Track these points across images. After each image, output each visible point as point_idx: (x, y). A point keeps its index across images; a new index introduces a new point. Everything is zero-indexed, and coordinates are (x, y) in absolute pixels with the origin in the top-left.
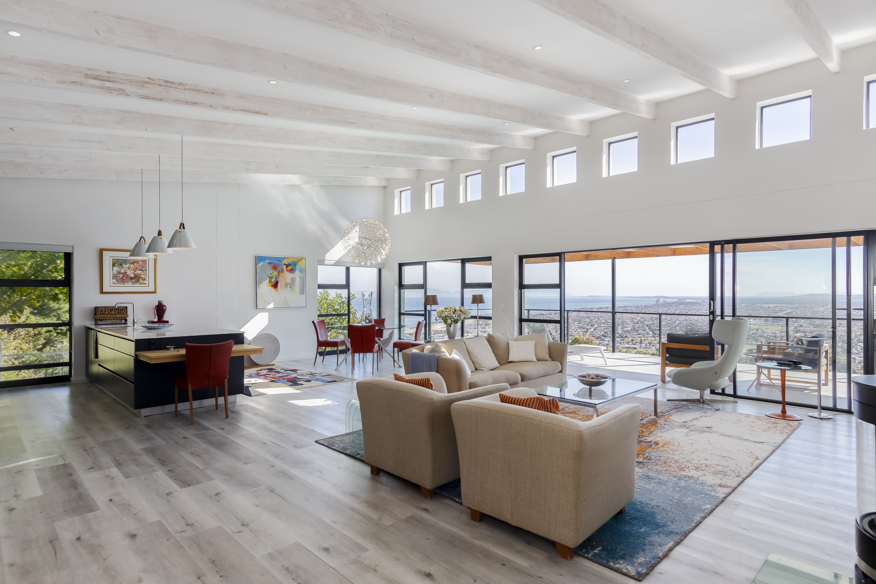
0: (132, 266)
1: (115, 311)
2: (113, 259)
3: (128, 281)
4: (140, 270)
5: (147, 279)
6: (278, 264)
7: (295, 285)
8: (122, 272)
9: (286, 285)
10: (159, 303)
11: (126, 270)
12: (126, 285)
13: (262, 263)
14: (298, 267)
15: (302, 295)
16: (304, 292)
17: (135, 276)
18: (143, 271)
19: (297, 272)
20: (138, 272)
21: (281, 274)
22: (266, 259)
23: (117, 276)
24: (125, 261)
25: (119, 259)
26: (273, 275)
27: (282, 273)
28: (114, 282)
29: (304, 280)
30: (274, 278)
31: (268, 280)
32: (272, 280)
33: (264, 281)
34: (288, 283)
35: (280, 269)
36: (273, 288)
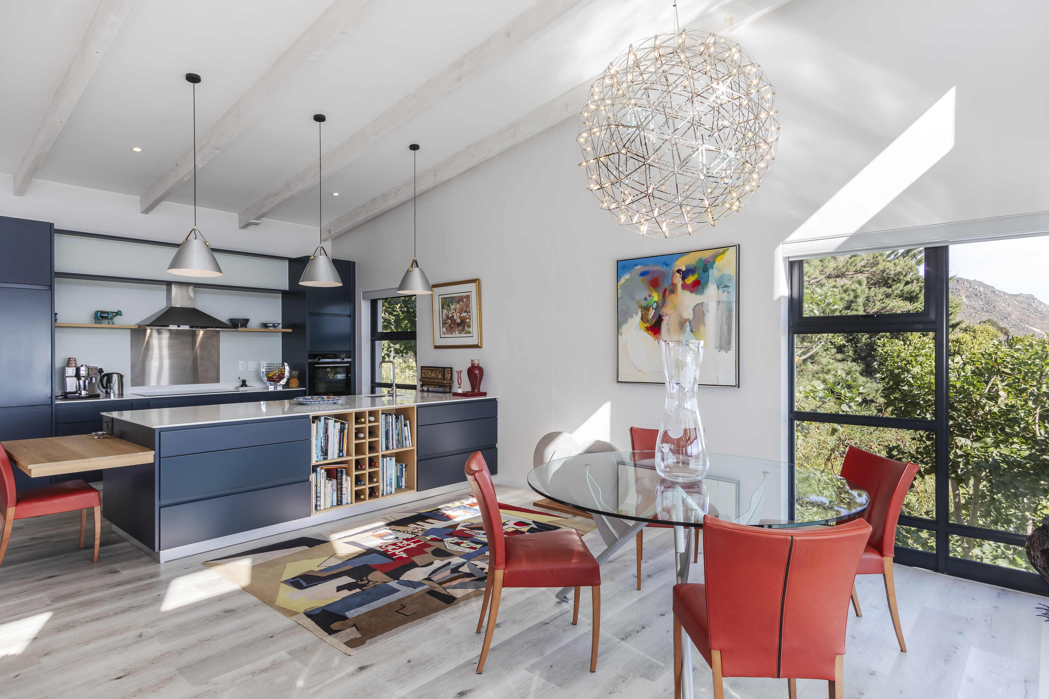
0: (458, 306)
2: (442, 298)
3: (455, 329)
5: (471, 325)
6: (664, 272)
7: (704, 325)
8: (450, 315)
9: (682, 324)
11: (453, 313)
12: (454, 335)
13: (627, 276)
14: (714, 274)
15: (723, 352)
16: (729, 343)
17: (461, 321)
18: (467, 313)
19: (711, 290)
20: (463, 315)
21: (670, 298)
22: (637, 265)
23: (446, 322)
24: (451, 299)
25: (446, 298)
26: (650, 302)
27: (672, 296)
28: (444, 332)
29: (730, 311)
30: (653, 308)
31: (640, 313)
32: (648, 315)
33: (632, 317)
34: (686, 321)
35: (666, 285)
36: (650, 332)
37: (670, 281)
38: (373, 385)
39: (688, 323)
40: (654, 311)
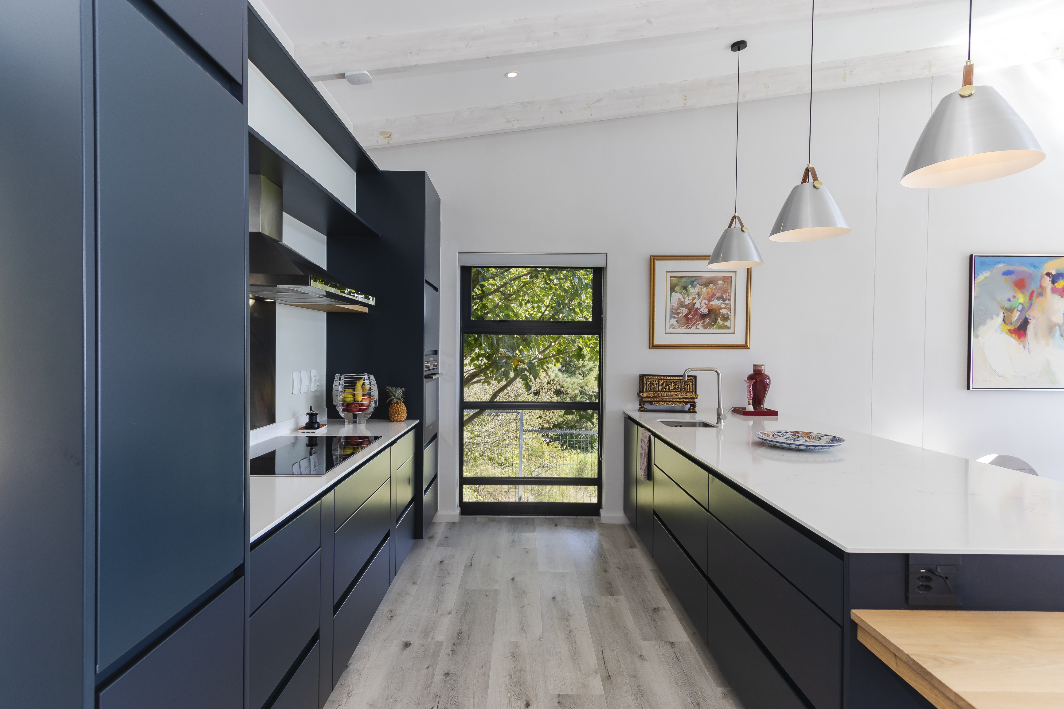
0: (705, 289)
1: (675, 385)
2: (671, 277)
3: (696, 322)
4: (719, 298)
5: (732, 317)
6: (1030, 275)
8: (687, 303)
9: (1051, 328)
10: (755, 371)
11: (694, 299)
12: (693, 330)
13: (986, 274)
17: (710, 311)
18: (724, 300)
20: (715, 303)
21: (1037, 301)
22: (999, 263)
23: (679, 311)
24: (692, 279)
25: (682, 277)
26: (1014, 303)
27: (1040, 299)
28: (672, 325)
30: (1017, 310)
31: (1001, 315)
32: (1011, 317)
33: (992, 318)
34: (1056, 325)
35: (1034, 286)
36: (1013, 335)
37: (1039, 284)
39: (1057, 328)
40: (1019, 313)
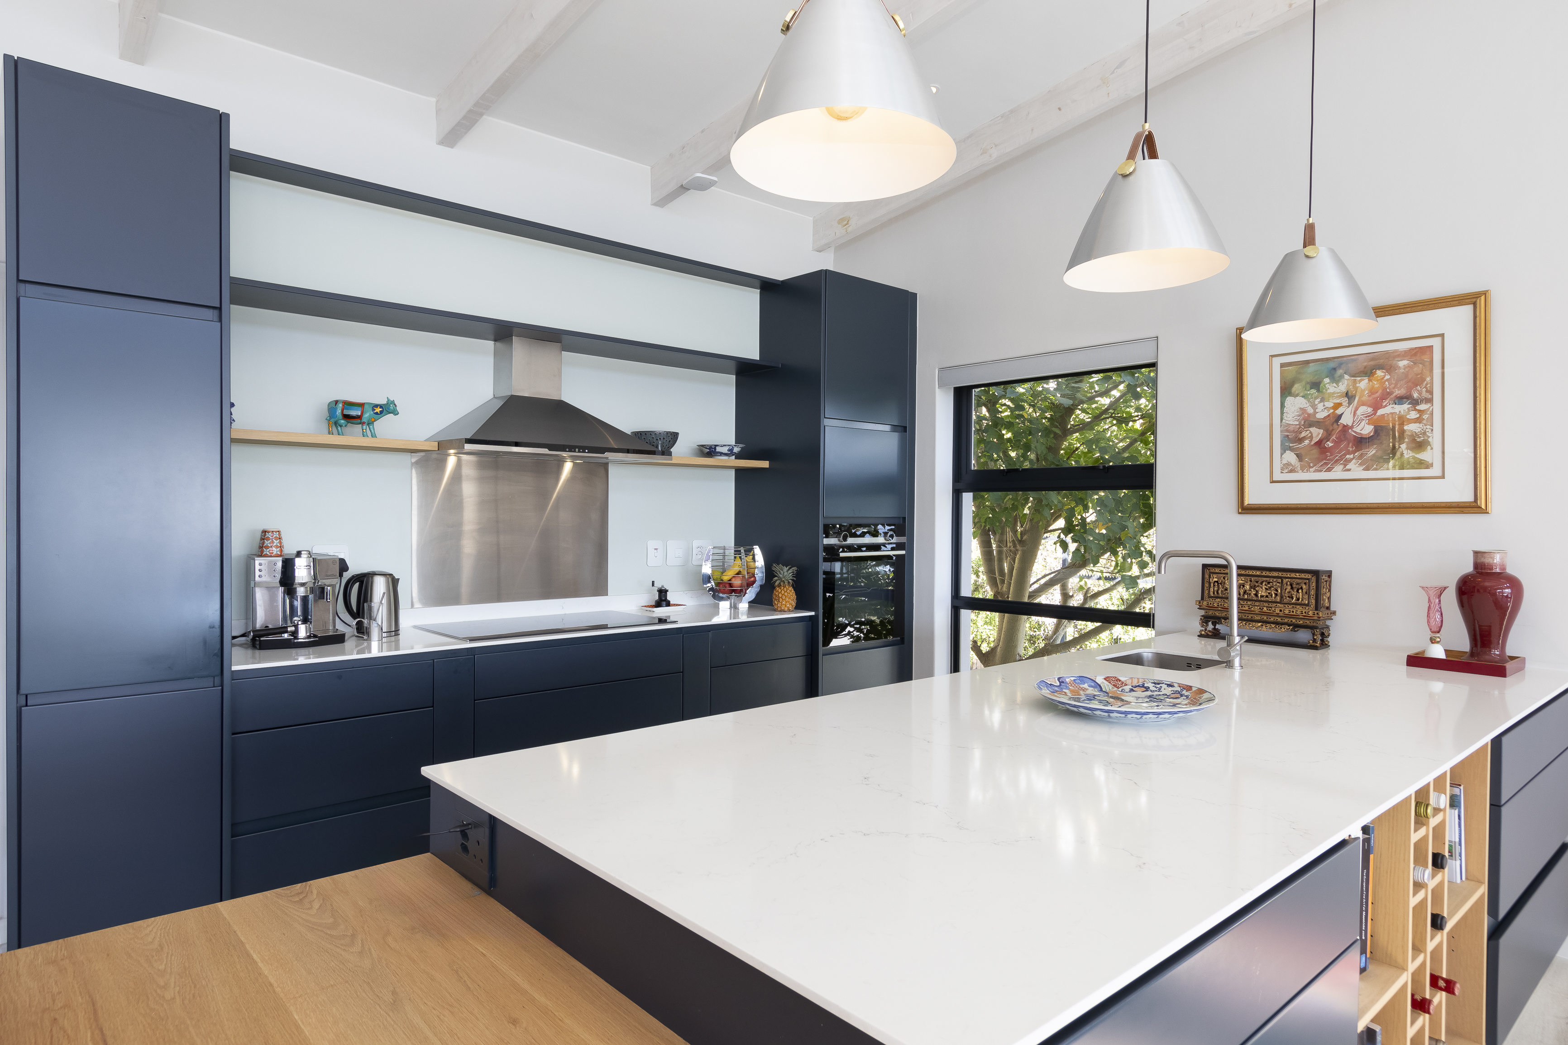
0: (1364, 384)
1: (1270, 588)
2: (1282, 366)
3: (1345, 455)
4: (1400, 400)
5: (1435, 439)
8: (1321, 415)
10: (1476, 566)
11: (1337, 406)
12: (1338, 472)
17: (1379, 431)
18: (1415, 403)
20: (1389, 410)
23: (1303, 435)
24: (1332, 365)
25: (1307, 362)
28: (1288, 464)
38: (957, 604)
